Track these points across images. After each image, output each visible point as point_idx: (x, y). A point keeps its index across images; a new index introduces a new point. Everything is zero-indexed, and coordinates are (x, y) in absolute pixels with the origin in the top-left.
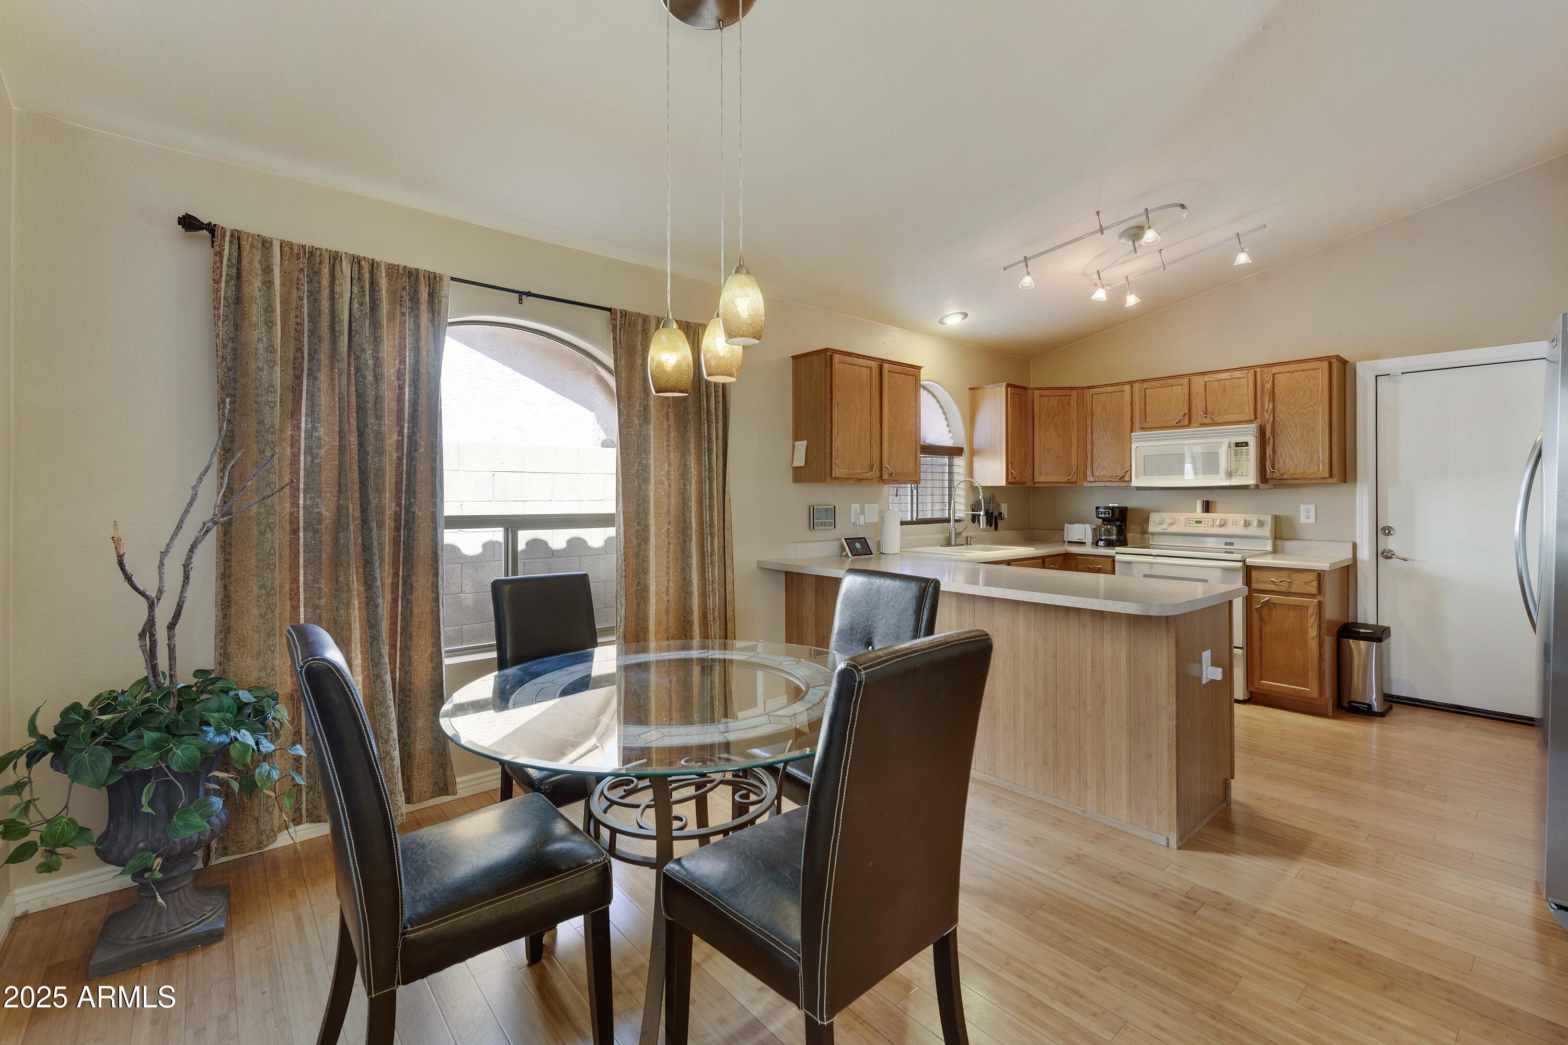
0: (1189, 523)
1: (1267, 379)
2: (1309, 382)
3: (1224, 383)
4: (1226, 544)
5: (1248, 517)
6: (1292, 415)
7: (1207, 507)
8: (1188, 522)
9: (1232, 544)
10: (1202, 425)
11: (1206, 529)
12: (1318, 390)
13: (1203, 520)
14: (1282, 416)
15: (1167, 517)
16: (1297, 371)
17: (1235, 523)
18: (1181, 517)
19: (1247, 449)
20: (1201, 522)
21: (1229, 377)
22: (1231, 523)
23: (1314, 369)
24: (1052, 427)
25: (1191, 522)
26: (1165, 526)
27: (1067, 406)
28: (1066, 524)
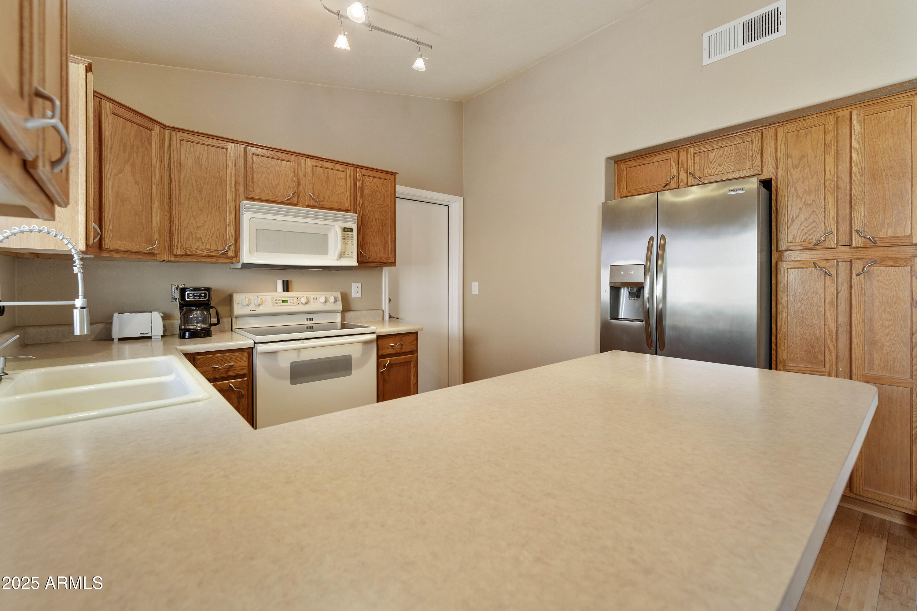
0: (276, 303)
1: (359, 178)
2: (383, 188)
3: (328, 171)
4: (307, 320)
5: (327, 294)
6: (374, 212)
7: (286, 287)
8: (275, 301)
9: (311, 319)
10: (309, 206)
11: (293, 307)
12: (388, 196)
13: (288, 299)
14: (367, 211)
15: (253, 297)
16: (377, 178)
17: (316, 300)
18: (268, 296)
19: (352, 235)
20: (283, 301)
21: (333, 168)
22: (312, 301)
23: (386, 179)
24: (128, 168)
25: (278, 301)
26: (252, 307)
27: (146, 143)
28: (116, 315)
